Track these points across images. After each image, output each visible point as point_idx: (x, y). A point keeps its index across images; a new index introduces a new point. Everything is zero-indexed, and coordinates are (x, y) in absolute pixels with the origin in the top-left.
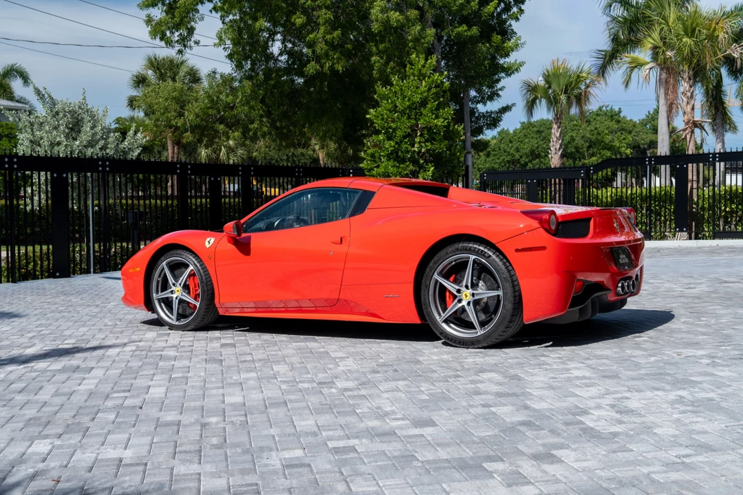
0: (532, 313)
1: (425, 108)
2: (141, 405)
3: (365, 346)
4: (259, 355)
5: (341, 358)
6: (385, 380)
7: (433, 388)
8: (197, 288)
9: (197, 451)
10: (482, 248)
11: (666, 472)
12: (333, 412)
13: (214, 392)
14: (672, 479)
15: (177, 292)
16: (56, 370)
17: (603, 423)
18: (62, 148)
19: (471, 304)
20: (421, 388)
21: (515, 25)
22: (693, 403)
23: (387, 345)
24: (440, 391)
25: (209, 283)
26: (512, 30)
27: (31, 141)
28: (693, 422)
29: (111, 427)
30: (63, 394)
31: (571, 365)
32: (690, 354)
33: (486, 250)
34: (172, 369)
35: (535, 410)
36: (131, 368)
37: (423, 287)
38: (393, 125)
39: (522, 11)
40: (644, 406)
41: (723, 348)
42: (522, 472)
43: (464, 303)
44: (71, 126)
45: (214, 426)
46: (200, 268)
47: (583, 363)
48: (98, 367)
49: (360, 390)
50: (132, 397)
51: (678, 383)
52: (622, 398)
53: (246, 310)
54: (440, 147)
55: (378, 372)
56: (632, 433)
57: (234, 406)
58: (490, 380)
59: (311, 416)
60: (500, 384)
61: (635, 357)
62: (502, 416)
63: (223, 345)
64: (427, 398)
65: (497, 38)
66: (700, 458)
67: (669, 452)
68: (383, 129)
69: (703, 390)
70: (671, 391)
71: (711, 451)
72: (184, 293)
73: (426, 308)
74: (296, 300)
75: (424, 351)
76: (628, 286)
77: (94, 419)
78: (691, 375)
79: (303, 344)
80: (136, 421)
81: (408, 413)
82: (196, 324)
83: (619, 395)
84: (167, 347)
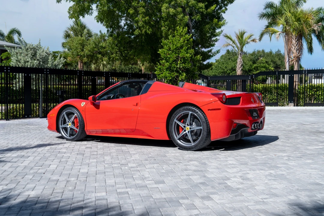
0: (215, 137)
1: (182, 49)
2: (44, 172)
3: (145, 149)
4: (100, 152)
5: (134, 154)
6: (149, 164)
7: (168, 167)
8: (78, 123)
9: (61, 192)
10: (194, 109)
11: (255, 205)
12: (124, 177)
13: (77, 167)
14: (256, 208)
15: (69, 125)
16: (14, 157)
17: (235, 184)
18: (29, 64)
19: (190, 132)
20: (163, 168)
21: (223, 15)
22: (275, 176)
23: (155, 149)
24: (171, 169)
25: (83, 121)
26: (222, 17)
27: (17, 61)
28: (272, 184)
29: (29, 181)
30: (14, 167)
31: (229, 159)
32: (280, 155)
33: (196, 110)
34: (63, 157)
35: (208, 178)
36: (45, 156)
37: (170, 125)
38: (169, 56)
39: (226, 9)
40: (254, 177)
41: (295, 153)
42: (194, 204)
43: (187, 132)
44: (33, 54)
45: (72, 182)
46: (79, 115)
47: (234, 158)
48: (32, 156)
49: (138, 168)
50: (42, 169)
51: (271, 167)
52: (246, 173)
53: (98, 133)
54: (189, 65)
55: (147, 160)
56: (246, 188)
57: (83, 174)
58: (193, 165)
59: (114, 178)
60: (196, 166)
61: (257, 156)
62: (193, 180)
63: (87, 148)
64: (165, 171)
65: (215, 20)
66: (271, 200)
67: (259, 197)
68: (165, 58)
69: (281, 170)
70: (267, 170)
71: (277, 197)
72: (72, 125)
73: (171, 134)
74: (119, 129)
75: (169, 152)
76: (257, 126)
77: (23, 178)
78: (278, 164)
79: (120, 148)
80: (40, 179)
81: (155, 178)
82: (77, 138)
83: (245, 172)
84: (63, 148)
